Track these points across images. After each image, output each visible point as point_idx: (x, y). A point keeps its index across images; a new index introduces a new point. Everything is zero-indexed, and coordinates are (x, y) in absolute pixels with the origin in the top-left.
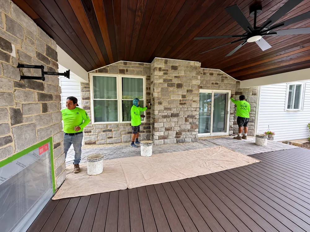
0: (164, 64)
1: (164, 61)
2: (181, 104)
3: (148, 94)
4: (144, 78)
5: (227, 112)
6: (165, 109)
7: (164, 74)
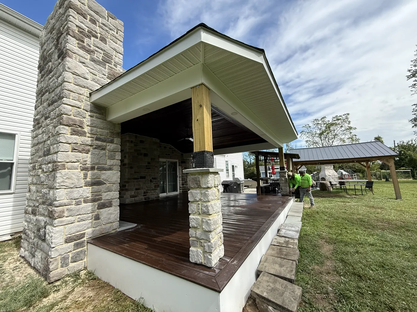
0: (134, 138)
1: (134, 136)
2: (147, 168)
5: (177, 176)
6: (135, 172)
7: (135, 145)
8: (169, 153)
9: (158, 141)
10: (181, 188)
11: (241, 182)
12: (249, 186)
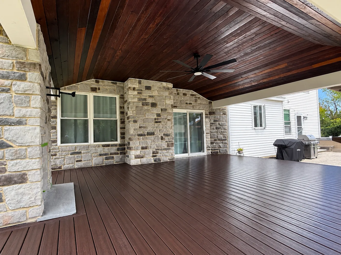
0: (138, 84)
1: (137, 81)
2: (156, 122)
3: (122, 113)
4: (117, 97)
5: (203, 131)
6: (140, 127)
7: (138, 93)
8: (191, 102)
9: (170, 85)
10: (210, 147)
11: (312, 142)
12: (330, 149)
